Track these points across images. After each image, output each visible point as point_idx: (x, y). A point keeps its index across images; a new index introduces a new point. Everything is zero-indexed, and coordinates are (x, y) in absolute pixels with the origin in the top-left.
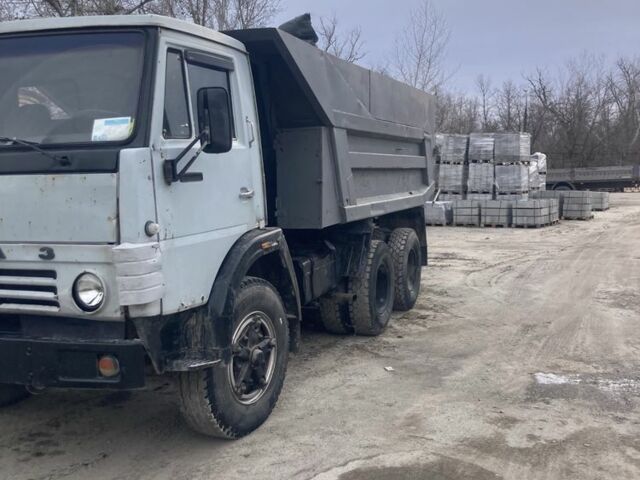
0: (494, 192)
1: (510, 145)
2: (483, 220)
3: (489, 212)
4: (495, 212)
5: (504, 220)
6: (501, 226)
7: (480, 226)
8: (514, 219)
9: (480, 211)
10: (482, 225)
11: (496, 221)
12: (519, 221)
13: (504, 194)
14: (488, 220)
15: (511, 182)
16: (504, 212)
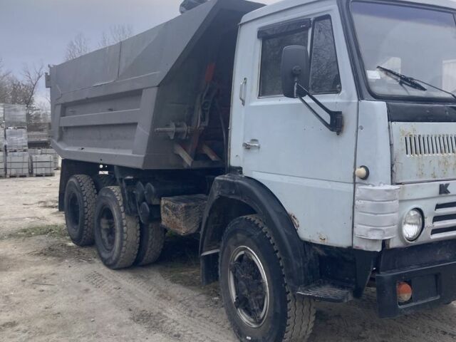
0: (6, 150)
1: (17, 114)
2: (8, 172)
3: (13, 165)
4: (20, 165)
5: (26, 171)
6: (24, 176)
7: (6, 177)
8: (34, 170)
9: (6, 165)
10: (8, 176)
11: (20, 172)
12: (39, 172)
13: (15, 151)
14: (13, 172)
15: (19, 142)
16: (26, 165)
